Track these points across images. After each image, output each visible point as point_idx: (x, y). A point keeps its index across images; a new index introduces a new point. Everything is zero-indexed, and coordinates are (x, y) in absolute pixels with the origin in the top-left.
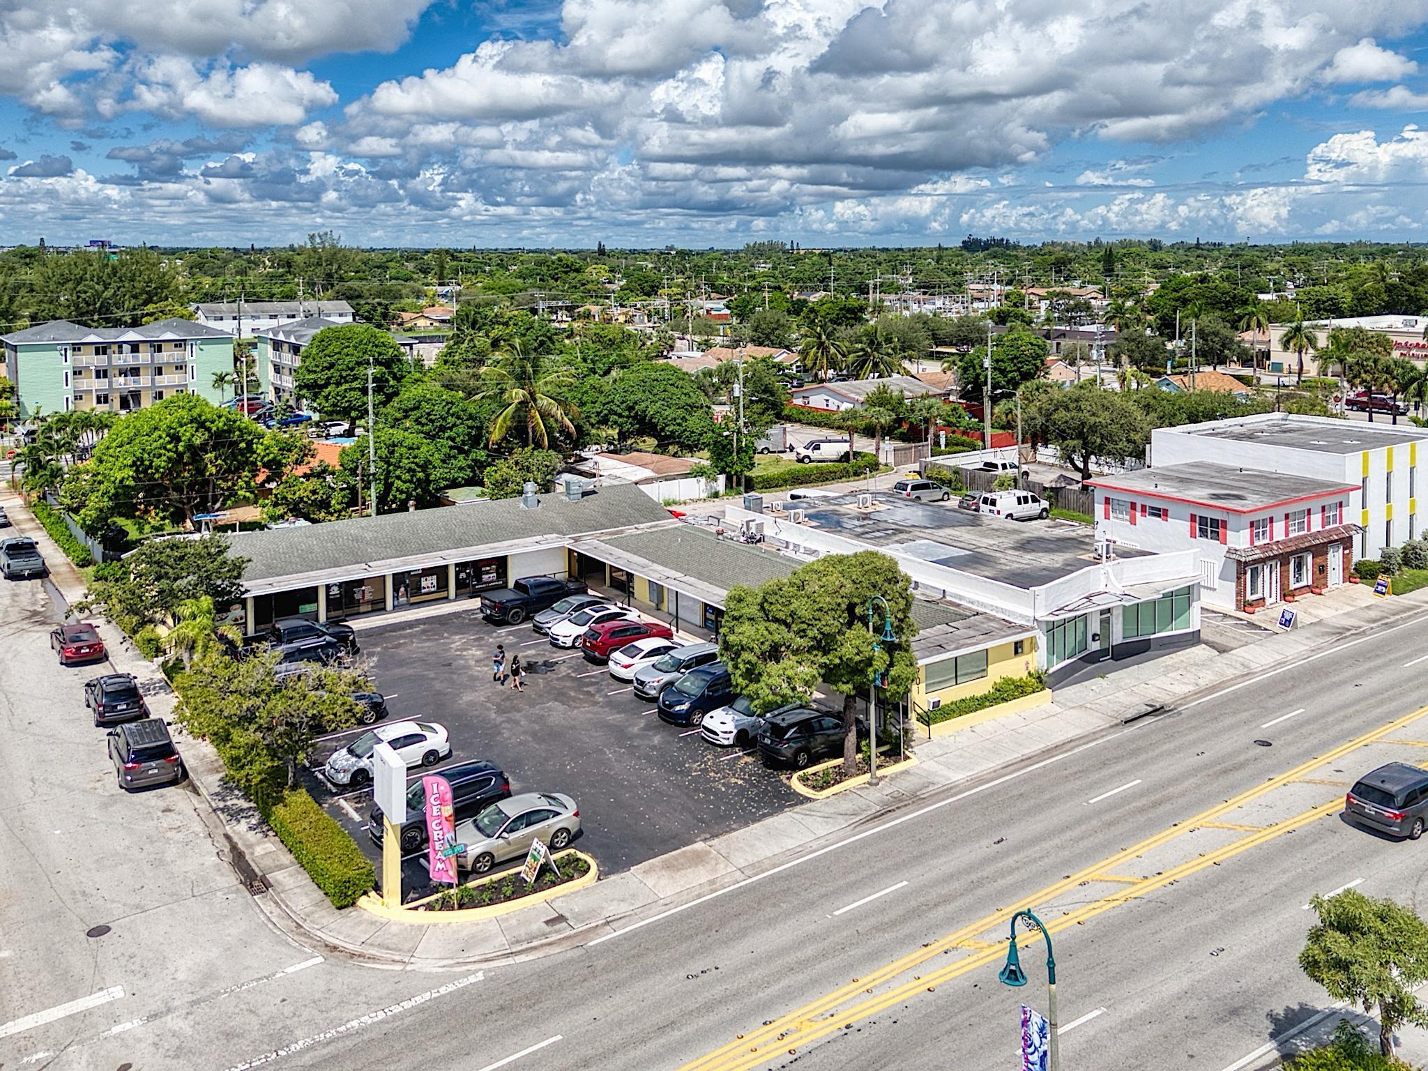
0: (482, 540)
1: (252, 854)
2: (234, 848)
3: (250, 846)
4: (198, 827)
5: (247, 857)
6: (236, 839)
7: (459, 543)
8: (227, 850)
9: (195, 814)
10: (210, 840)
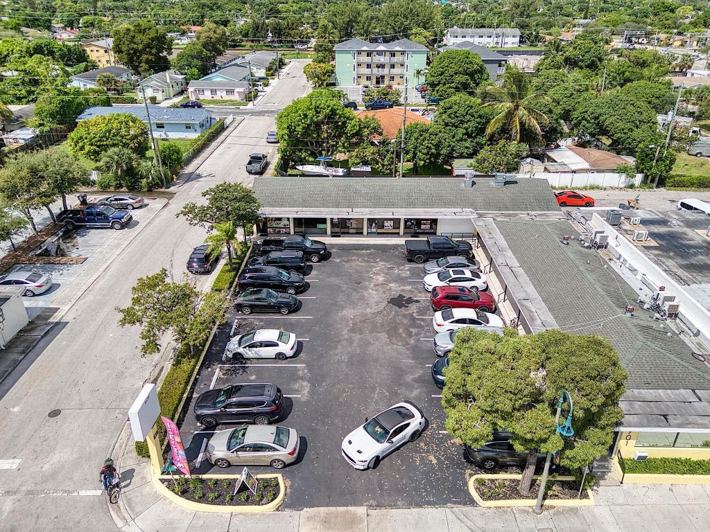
0: (425, 204)
7: (411, 204)
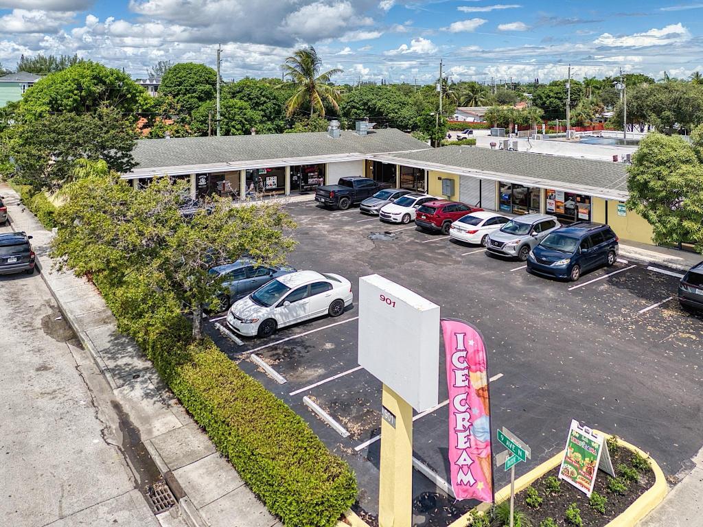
1: (150, 432)
2: (125, 423)
3: (146, 420)
4: (78, 392)
5: (144, 437)
6: (126, 408)
7: (293, 154)
8: (115, 426)
9: (76, 374)
10: (92, 410)
